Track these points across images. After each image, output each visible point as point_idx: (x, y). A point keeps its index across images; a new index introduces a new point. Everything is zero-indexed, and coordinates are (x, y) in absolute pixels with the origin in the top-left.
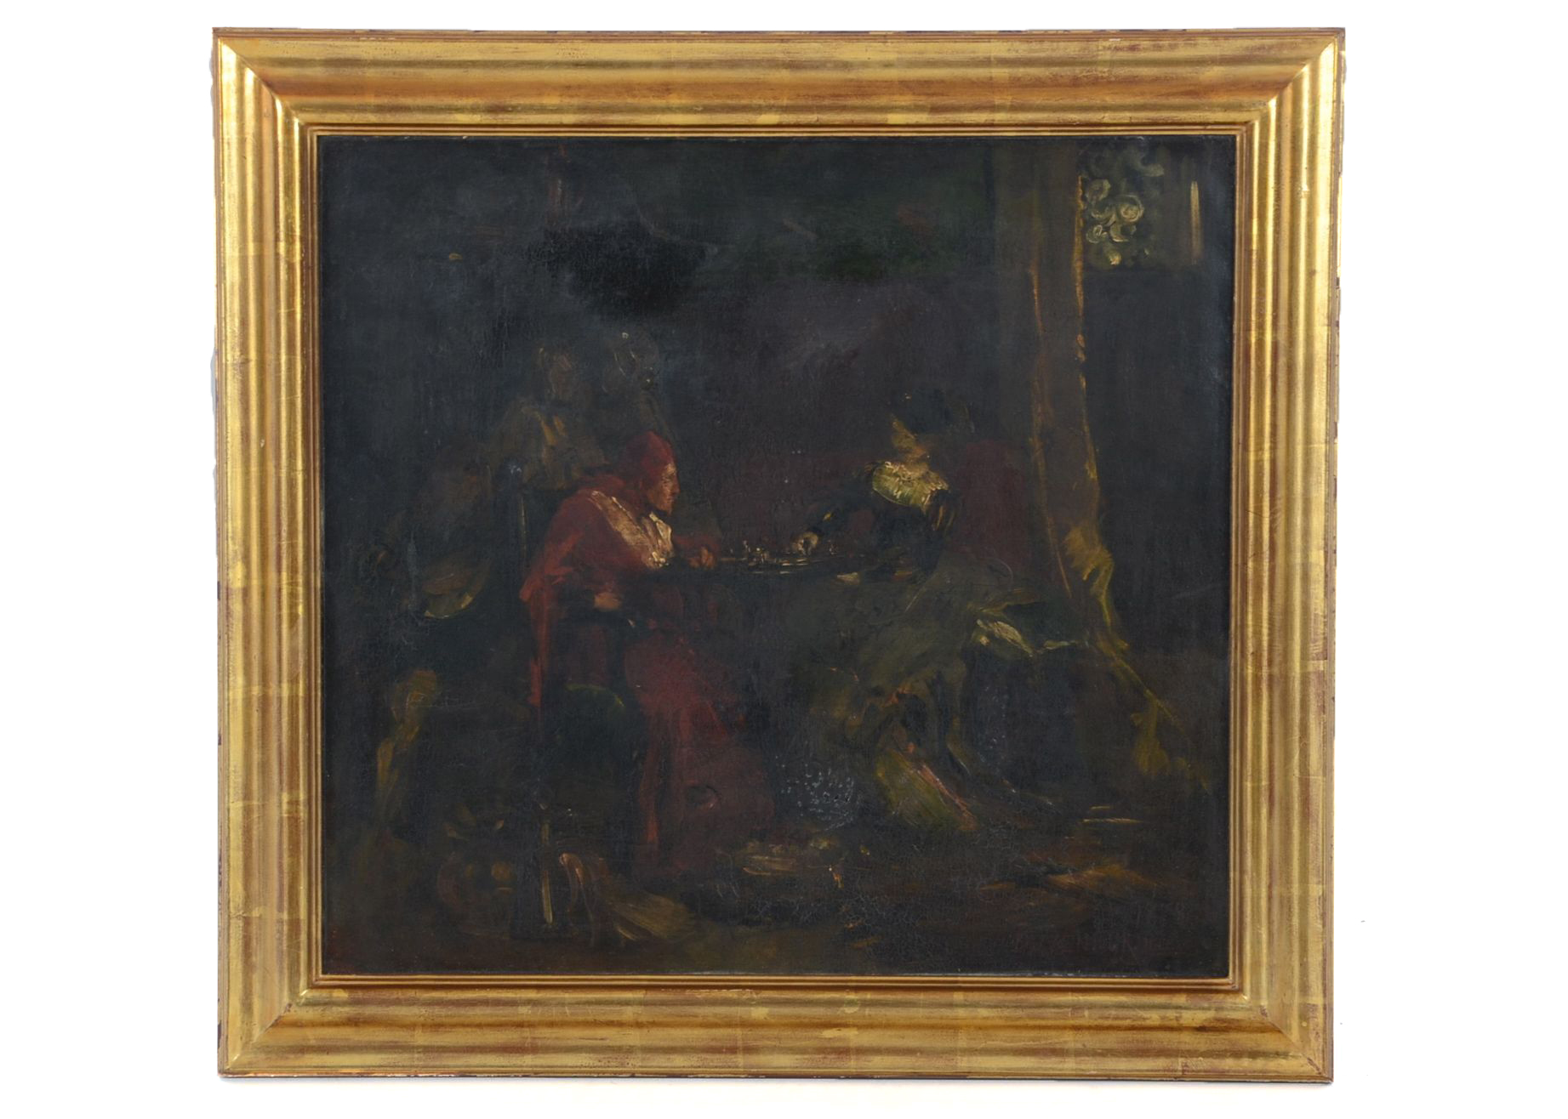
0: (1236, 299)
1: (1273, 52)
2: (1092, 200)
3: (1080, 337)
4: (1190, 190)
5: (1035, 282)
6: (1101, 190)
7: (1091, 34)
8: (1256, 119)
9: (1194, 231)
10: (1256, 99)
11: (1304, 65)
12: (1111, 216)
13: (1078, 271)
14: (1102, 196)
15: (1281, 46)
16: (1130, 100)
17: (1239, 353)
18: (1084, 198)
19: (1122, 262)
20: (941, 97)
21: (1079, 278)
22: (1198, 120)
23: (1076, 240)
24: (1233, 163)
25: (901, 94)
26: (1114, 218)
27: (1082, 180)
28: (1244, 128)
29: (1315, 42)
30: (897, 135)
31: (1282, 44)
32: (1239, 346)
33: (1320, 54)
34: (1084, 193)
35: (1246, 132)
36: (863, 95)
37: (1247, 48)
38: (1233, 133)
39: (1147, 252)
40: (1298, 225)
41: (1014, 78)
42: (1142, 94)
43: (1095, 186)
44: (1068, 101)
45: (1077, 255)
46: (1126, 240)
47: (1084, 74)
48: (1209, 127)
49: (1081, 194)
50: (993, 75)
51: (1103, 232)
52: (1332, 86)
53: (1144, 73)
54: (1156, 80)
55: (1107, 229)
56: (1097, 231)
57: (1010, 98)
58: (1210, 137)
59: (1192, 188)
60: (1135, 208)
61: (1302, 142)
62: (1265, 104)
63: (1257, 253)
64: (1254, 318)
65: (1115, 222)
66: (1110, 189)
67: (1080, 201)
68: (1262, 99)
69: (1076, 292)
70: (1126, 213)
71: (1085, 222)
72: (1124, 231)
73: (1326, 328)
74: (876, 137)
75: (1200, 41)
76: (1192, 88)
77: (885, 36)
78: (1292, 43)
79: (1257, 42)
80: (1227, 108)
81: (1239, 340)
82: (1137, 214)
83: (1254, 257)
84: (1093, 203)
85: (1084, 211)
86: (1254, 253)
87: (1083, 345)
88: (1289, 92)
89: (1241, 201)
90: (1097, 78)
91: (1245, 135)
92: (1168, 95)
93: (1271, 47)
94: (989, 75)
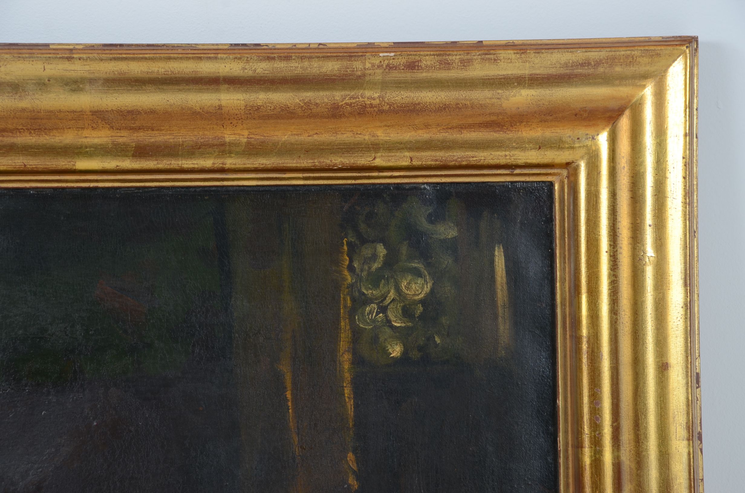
0: (560, 402)
1: (601, 70)
2: (362, 270)
3: (351, 456)
4: (494, 255)
5: (289, 384)
6: (374, 257)
7: (354, 48)
8: (582, 158)
9: (500, 310)
10: (581, 131)
11: (644, 87)
12: (389, 292)
13: (346, 366)
14: (376, 266)
15: (612, 61)
16: (409, 136)
17: (567, 476)
18: (351, 268)
19: (405, 353)
20: (150, 132)
21: (347, 376)
22: (503, 161)
23: (342, 324)
24: (550, 220)
25: (93, 128)
26: (392, 294)
27: (349, 244)
28: (565, 172)
29: (658, 55)
30: (92, 185)
31: (614, 58)
32: (567, 468)
33: (666, 71)
34: (351, 261)
35: (568, 177)
36: (40, 130)
37: (566, 65)
38: (549, 179)
39: (438, 340)
40: (643, 302)
41: (252, 107)
42: (427, 126)
43: (367, 251)
44: (325, 137)
45: (344, 344)
46: (410, 324)
47: (347, 101)
48: (517, 171)
49: (347, 263)
50: (223, 103)
51: (377, 314)
52: (683, 115)
53: (428, 100)
54: (443, 108)
55: (383, 309)
56: (371, 312)
57: (246, 133)
58: (518, 185)
59: (496, 253)
60: (420, 281)
61: (644, 190)
62: (593, 138)
63: (588, 342)
64: (586, 429)
65: (393, 300)
66: (386, 256)
67: (346, 273)
68: (590, 131)
69: (344, 395)
70: (408, 288)
71: (353, 300)
72: (407, 312)
73: (685, 442)
74: (63, 188)
75: (503, 54)
76: (494, 118)
77: (71, 50)
78: (627, 57)
79: (580, 55)
80: (541, 145)
81: (566, 458)
82: (422, 288)
83: (585, 346)
84: (364, 274)
85: (351, 286)
86: (585, 341)
87: (355, 467)
88: (624, 123)
89: (563, 270)
90: (364, 107)
91: (566, 181)
92: (461, 128)
93: (598, 63)
94: (217, 103)
